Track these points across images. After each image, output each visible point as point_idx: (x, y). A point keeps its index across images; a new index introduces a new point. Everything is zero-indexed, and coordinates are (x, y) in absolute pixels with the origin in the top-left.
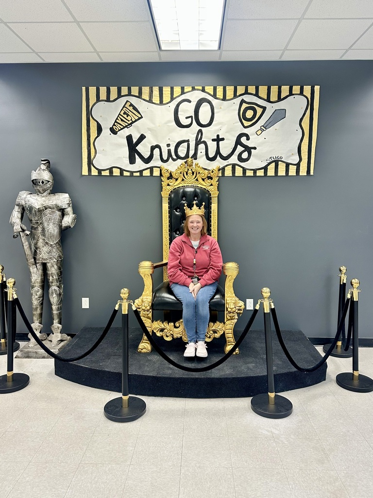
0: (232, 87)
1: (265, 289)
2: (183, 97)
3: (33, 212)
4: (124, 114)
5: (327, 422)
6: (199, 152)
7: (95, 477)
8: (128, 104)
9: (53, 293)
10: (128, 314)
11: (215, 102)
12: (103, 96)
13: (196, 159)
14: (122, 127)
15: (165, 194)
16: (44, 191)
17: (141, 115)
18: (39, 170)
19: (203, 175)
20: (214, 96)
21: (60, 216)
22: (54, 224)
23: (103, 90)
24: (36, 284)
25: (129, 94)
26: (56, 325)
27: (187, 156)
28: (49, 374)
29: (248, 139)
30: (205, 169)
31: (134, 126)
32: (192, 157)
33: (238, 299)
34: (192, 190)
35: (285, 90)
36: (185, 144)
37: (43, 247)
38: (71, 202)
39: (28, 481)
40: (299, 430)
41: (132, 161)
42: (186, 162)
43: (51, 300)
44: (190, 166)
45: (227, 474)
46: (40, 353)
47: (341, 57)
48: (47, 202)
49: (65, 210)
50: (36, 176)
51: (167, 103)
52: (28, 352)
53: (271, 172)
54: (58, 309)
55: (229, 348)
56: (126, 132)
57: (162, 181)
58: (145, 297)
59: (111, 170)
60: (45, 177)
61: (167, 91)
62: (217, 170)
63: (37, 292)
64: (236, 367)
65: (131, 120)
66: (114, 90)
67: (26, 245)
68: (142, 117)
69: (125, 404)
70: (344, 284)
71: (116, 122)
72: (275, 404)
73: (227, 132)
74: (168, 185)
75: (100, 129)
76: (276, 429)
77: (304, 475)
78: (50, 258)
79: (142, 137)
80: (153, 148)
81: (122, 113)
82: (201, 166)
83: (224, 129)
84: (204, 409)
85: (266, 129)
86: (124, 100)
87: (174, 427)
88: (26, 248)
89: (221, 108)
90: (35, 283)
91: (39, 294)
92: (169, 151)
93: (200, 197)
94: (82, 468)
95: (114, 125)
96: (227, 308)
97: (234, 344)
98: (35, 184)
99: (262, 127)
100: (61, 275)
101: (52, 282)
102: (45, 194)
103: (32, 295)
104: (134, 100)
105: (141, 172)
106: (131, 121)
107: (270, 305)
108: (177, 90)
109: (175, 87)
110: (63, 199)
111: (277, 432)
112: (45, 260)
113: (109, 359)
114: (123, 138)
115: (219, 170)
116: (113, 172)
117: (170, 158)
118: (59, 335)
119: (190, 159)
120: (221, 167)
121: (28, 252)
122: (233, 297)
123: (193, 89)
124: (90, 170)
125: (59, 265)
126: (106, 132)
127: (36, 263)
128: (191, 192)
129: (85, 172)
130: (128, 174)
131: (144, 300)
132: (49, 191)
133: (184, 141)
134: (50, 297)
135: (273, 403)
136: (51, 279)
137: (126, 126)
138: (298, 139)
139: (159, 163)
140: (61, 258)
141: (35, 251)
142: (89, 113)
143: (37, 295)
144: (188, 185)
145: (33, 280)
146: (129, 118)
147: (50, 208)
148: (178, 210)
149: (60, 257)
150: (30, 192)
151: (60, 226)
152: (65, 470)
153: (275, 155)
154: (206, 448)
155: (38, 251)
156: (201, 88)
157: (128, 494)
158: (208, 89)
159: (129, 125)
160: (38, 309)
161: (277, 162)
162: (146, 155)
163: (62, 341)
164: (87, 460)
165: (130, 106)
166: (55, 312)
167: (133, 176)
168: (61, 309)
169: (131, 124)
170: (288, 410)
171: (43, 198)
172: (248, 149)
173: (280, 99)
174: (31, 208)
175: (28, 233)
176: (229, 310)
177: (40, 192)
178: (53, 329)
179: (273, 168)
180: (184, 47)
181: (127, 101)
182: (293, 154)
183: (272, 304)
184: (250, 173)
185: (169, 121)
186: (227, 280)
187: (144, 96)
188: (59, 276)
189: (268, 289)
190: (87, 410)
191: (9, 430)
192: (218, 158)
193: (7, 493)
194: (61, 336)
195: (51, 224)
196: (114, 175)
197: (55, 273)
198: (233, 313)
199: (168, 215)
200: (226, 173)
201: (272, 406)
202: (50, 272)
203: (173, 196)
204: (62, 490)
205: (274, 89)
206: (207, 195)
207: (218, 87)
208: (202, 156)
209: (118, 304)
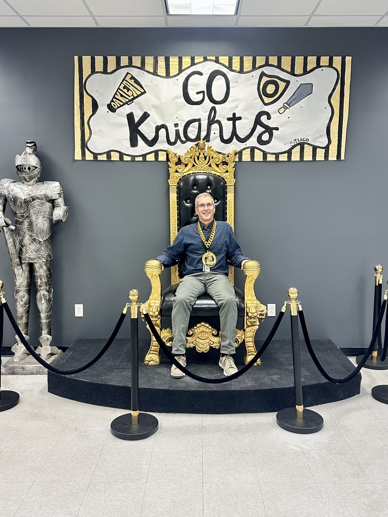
0: (251, 58)
1: (291, 289)
2: (193, 69)
3: (18, 203)
4: (124, 88)
5: (363, 437)
6: (212, 133)
7: (109, 495)
8: (129, 76)
9: (41, 298)
10: (137, 318)
11: (230, 75)
12: (99, 67)
13: (208, 141)
14: (122, 104)
15: (173, 182)
16: (31, 178)
17: (144, 90)
18: (25, 154)
19: (217, 160)
20: (230, 68)
21: (50, 208)
22: (44, 217)
23: (99, 60)
24: (22, 288)
25: (130, 65)
26: (45, 336)
27: (198, 138)
28: (41, 392)
29: (269, 118)
30: (220, 153)
31: (136, 103)
32: (204, 139)
33: (259, 303)
34: (205, 177)
35: (312, 61)
36: (196, 124)
37: (30, 244)
38: (62, 192)
39: (35, 501)
40: (332, 445)
41: (134, 143)
42: (197, 145)
43: (40, 306)
44: (202, 150)
45: (254, 490)
46: (28, 369)
47: (376, 24)
48: (34, 192)
49: (56, 201)
50: (21, 161)
51: (175, 76)
52: (13, 368)
53: (296, 157)
54: (48, 317)
55: (249, 358)
56: (127, 109)
57: (169, 167)
58: (153, 301)
59: (108, 154)
60: (32, 163)
61: (174, 61)
62: (233, 154)
63: (22, 297)
64: (259, 379)
65: (133, 95)
66: (112, 60)
67: (10, 241)
68: (145, 92)
69: (135, 421)
70: (380, 285)
71: (114, 97)
72: (304, 418)
73: (244, 110)
74: (177, 171)
75: (95, 106)
76: (305, 444)
77: (338, 489)
78: (39, 258)
79: (146, 116)
80: (158, 129)
81: (121, 87)
82: (214, 150)
83: (241, 106)
84: (223, 425)
85: (290, 106)
86: (123, 72)
87: (191, 443)
88: (10, 245)
89: (237, 82)
90: (20, 287)
91: (25, 299)
92: (177, 132)
93: (214, 185)
94: (93, 486)
95: (112, 101)
96: (247, 313)
97: (255, 354)
98: (20, 171)
99: (285, 105)
100: (51, 277)
101: (41, 286)
102: (32, 182)
103: (16, 300)
104: (135, 72)
105: (144, 156)
106: (132, 97)
107: (298, 308)
108: (186, 61)
109: (183, 57)
110: (53, 188)
111: (307, 447)
112: (32, 259)
113: (112, 372)
114: (123, 116)
115: (236, 154)
116: (111, 156)
117: (179, 140)
118: (49, 348)
119: (201, 142)
120: (238, 150)
121: (12, 250)
122: (254, 300)
123: (205, 59)
124: (83, 154)
125: (48, 265)
126: (103, 109)
127: (21, 264)
128: (203, 179)
129: (78, 156)
130: (129, 159)
131: (152, 305)
132: (36, 178)
133: (194, 121)
134: (38, 303)
135: (302, 417)
136: (39, 283)
137: (127, 103)
138: (326, 119)
139: (166, 146)
140: (50, 258)
141: (21, 249)
142: (82, 87)
143: (22, 301)
144: (199, 171)
145: (17, 283)
146: (130, 93)
147: (38, 198)
148: (188, 201)
149: (49, 256)
150: (13, 180)
151: (51, 220)
152: (74, 489)
153: (300, 137)
154: (229, 465)
155: (24, 250)
156: (214, 58)
157: (147, 511)
158: (222, 59)
159: (130, 101)
160: (24, 318)
161: (302, 146)
162: (150, 136)
163: (52, 354)
164: (98, 479)
165: (131, 79)
166: (44, 321)
167: (135, 161)
168: (51, 317)
169: (132, 100)
170: (318, 424)
171: (30, 187)
172: (269, 130)
173: (306, 72)
174: (15, 199)
175: (13, 227)
176: (250, 314)
177: (25, 180)
178: (41, 341)
179: (298, 152)
180: (195, 11)
181: (128, 73)
182: (320, 136)
183: (300, 306)
184: (271, 158)
185: (177, 97)
186: (247, 281)
187: (147, 68)
188: (49, 278)
189: (296, 289)
190: (91, 428)
191: (4, 450)
192: (235, 140)
193: (13, 513)
194: (51, 349)
195: (40, 218)
196: (112, 159)
197: (44, 275)
198: (254, 318)
199: (176, 206)
200: (243, 157)
201: (300, 420)
202: (38, 274)
203: (182, 184)
204: (75, 509)
205: (299, 60)
206: (222, 184)
207: (233, 57)
208: (215, 138)
209: (127, 307)
